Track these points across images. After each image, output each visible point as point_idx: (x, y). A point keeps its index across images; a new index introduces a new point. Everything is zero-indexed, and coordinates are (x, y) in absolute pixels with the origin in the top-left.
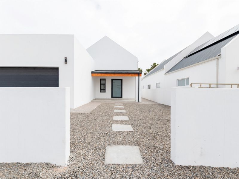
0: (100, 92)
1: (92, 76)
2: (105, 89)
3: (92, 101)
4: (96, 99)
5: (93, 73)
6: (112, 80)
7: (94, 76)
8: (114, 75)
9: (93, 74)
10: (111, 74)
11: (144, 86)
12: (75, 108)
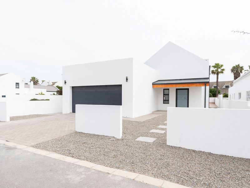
0: (164, 103)
1: (153, 87)
2: (169, 100)
3: (153, 113)
4: (158, 111)
5: (153, 84)
6: (177, 90)
7: (155, 87)
8: (176, 86)
9: (154, 86)
10: (173, 85)
11: (234, 94)
12: (133, 117)
